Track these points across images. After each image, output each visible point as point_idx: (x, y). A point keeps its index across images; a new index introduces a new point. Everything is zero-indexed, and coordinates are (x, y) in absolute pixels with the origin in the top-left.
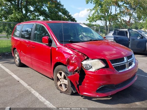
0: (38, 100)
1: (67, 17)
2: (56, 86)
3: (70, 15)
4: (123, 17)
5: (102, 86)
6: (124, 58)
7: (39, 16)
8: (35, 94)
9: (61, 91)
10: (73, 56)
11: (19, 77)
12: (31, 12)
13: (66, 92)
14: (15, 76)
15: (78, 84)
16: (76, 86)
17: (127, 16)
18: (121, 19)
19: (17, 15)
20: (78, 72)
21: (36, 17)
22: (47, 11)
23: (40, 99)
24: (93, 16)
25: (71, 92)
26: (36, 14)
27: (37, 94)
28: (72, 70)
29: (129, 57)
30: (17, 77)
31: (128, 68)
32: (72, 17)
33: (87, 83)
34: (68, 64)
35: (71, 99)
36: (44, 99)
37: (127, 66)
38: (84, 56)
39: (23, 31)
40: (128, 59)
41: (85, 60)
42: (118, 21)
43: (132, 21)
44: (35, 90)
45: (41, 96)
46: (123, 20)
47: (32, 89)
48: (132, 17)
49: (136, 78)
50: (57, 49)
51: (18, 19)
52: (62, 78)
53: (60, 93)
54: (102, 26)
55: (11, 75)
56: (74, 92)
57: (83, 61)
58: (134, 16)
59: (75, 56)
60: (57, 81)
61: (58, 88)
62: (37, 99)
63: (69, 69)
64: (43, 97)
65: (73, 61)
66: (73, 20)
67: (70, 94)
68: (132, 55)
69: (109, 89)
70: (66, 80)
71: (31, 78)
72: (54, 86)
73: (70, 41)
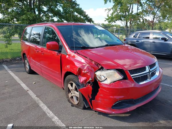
0: (46, 115)
1: (83, 18)
2: (67, 97)
3: (87, 15)
4: (146, 16)
5: (118, 101)
6: (145, 67)
7: (53, 17)
8: (43, 107)
9: (72, 104)
10: (85, 65)
11: (28, 86)
12: (44, 12)
13: (77, 106)
14: (23, 85)
15: (91, 98)
16: (88, 101)
17: (150, 15)
18: (144, 18)
19: (29, 16)
20: (91, 85)
21: (50, 18)
22: (62, 11)
23: (48, 114)
24: (112, 15)
25: (83, 106)
26: (50, 15)
27: (45, 108)
28: (84, 81)
29: (152, 66)
30: (26, 86)
31: (150, 79)
32: (89, 17)
33: (101, 97)
34: (79, 75)
35: (82, 115)
36: (53, 114)
37: (149, 76)
38: (98, 65)
39: (35, 34)
40: (151, 69)
41: (99, 70)
42: (140, 21)
43: (156, 21)
44: (43, 102)
45: (49, 111)
46: (146, 20)
47: (40, 102)
48: (155, 16)
49: (159, 90)
50: (67, 56)
51: (31, 21)
52: (73, 89)
53: (71, 107)
54: (122, 27)
55: (19, 84)
56: (87, 107)
57: (97, 71)
58: (158, 15)
59: (88, 65)
60: (68, 92)
61: (69, 101)
62: (44, 114)
63: (80, 80)
64: (51, 112)
65: (85, 71)
66: (90, 20)
67: (82, 108)
68: (155, 63)
69: (127, 105)
70: (78, 92)
71: (41, 87)
72: (65, 97)
73: (82, 47)
